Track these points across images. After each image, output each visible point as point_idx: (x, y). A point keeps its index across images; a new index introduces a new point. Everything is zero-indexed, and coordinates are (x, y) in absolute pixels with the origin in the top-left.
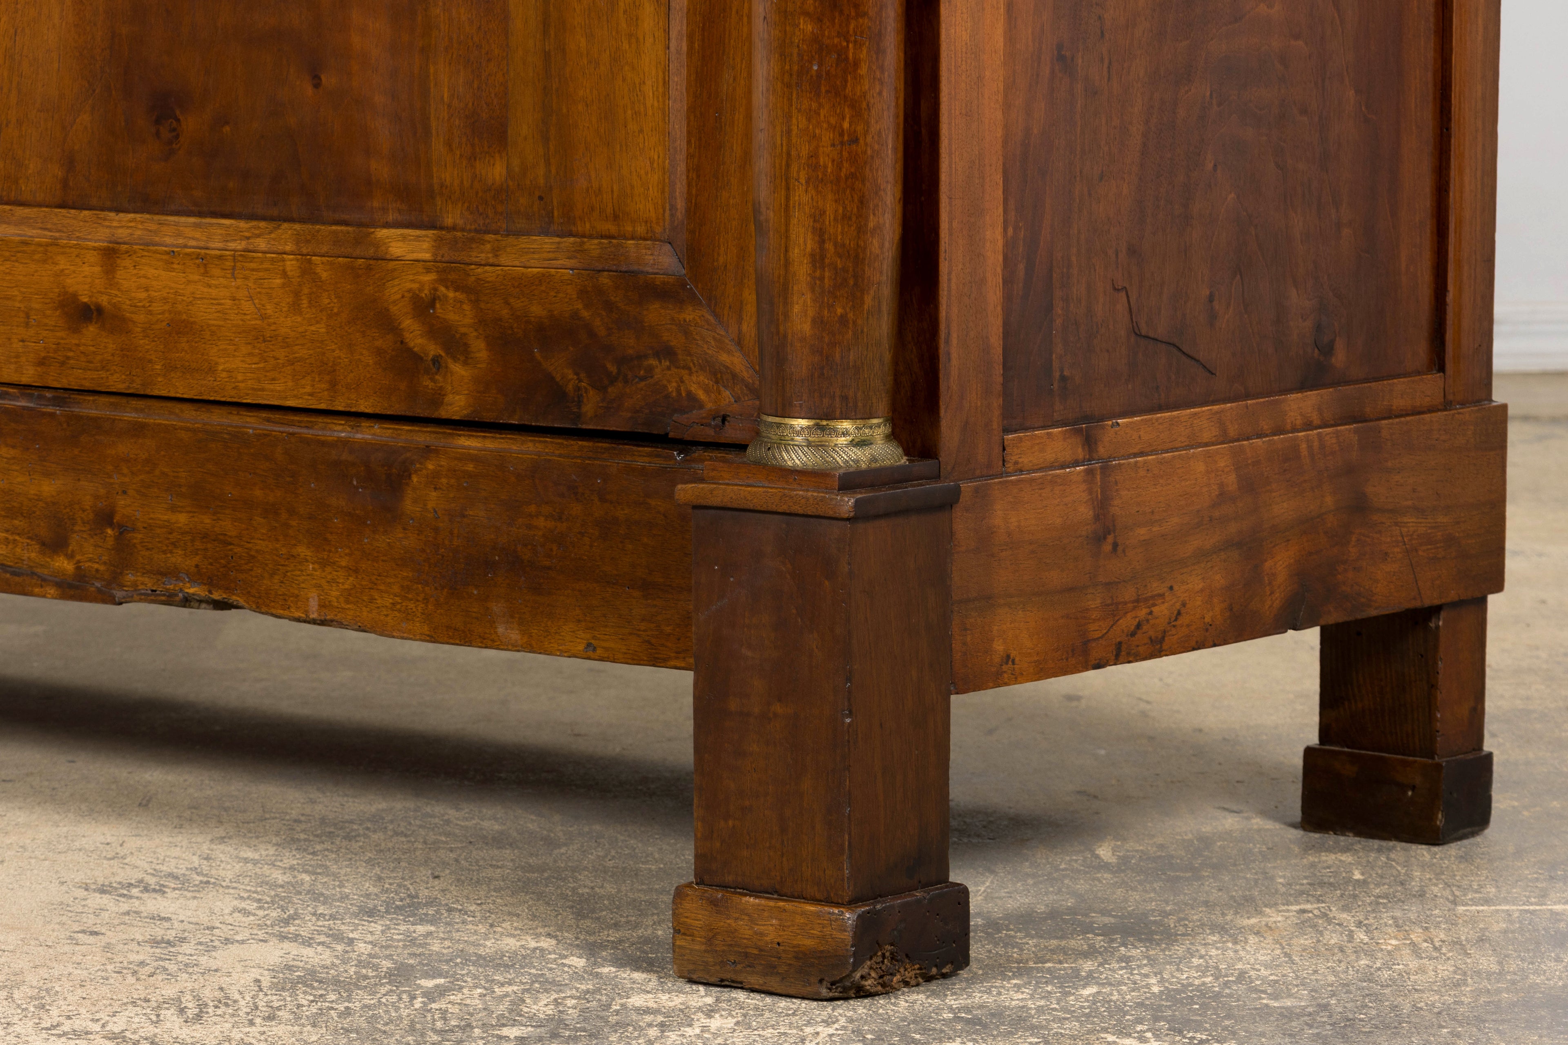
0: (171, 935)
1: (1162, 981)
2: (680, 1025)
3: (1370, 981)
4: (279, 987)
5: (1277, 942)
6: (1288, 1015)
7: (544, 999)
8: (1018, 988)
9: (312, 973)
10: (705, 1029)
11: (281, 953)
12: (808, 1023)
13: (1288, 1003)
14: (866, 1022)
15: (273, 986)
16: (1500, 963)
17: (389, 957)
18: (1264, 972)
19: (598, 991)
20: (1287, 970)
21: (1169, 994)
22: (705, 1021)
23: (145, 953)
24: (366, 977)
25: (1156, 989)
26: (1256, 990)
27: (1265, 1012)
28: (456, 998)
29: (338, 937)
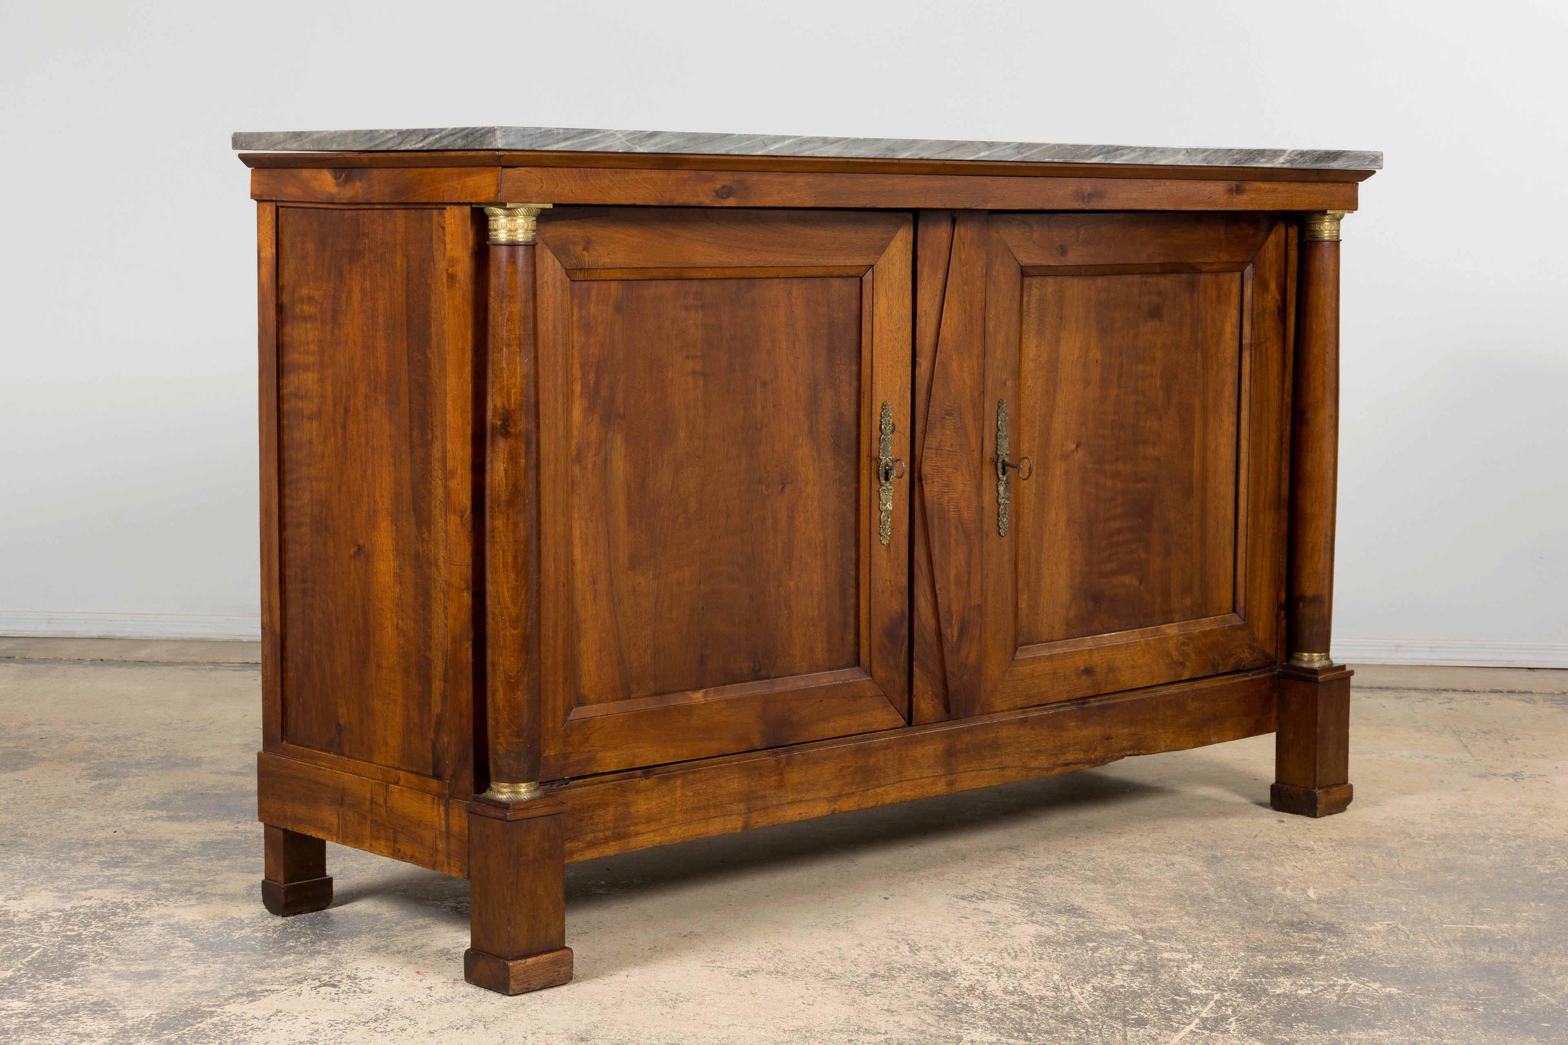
0: (994, 920)
1: (1346, 954)
2: (1184, 967)
3: (1419, 957)
4: (1039, 944)
5: (1382, 938)
6: (1394, 971)
7: (1133, 953)
8: (1297, 955)
9: (1048, 938)
10: (1193, 969)
11: (1034, 929)
12: (1228, 968)
13: (1393, 965)
14: (1248, 969)
15: (1037, 944)
16: (1464, 951)
17: (1073, 932)
18: (1382, 952)
19: (1150, 950)
20: (1390, 951)
21: (1351, 960)
22: (1192, 965)
23: (987, 928)
24: (1068, 941)
25: (1345, 958)
26: (1379, 959)
27: (1386, 969)
28: (1102, 952)
29: (1052, 923)
